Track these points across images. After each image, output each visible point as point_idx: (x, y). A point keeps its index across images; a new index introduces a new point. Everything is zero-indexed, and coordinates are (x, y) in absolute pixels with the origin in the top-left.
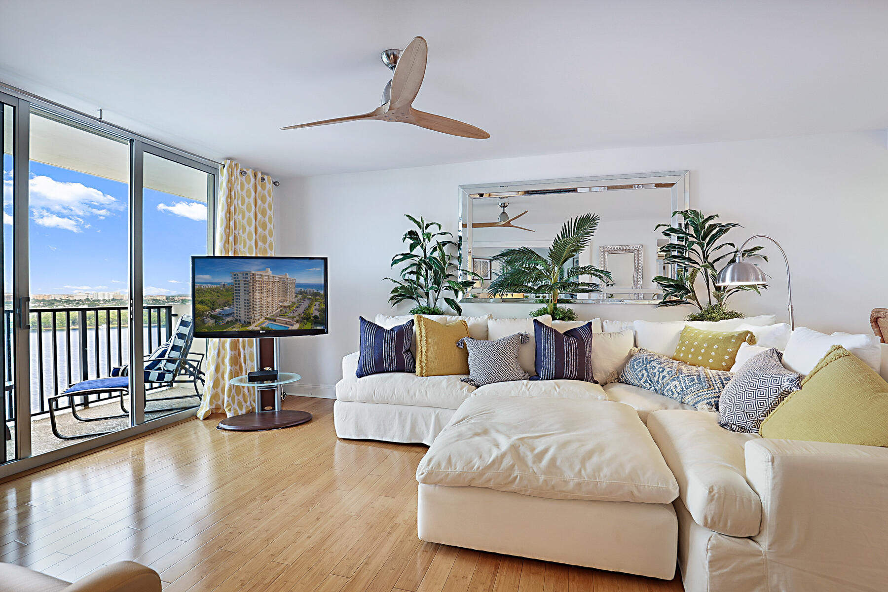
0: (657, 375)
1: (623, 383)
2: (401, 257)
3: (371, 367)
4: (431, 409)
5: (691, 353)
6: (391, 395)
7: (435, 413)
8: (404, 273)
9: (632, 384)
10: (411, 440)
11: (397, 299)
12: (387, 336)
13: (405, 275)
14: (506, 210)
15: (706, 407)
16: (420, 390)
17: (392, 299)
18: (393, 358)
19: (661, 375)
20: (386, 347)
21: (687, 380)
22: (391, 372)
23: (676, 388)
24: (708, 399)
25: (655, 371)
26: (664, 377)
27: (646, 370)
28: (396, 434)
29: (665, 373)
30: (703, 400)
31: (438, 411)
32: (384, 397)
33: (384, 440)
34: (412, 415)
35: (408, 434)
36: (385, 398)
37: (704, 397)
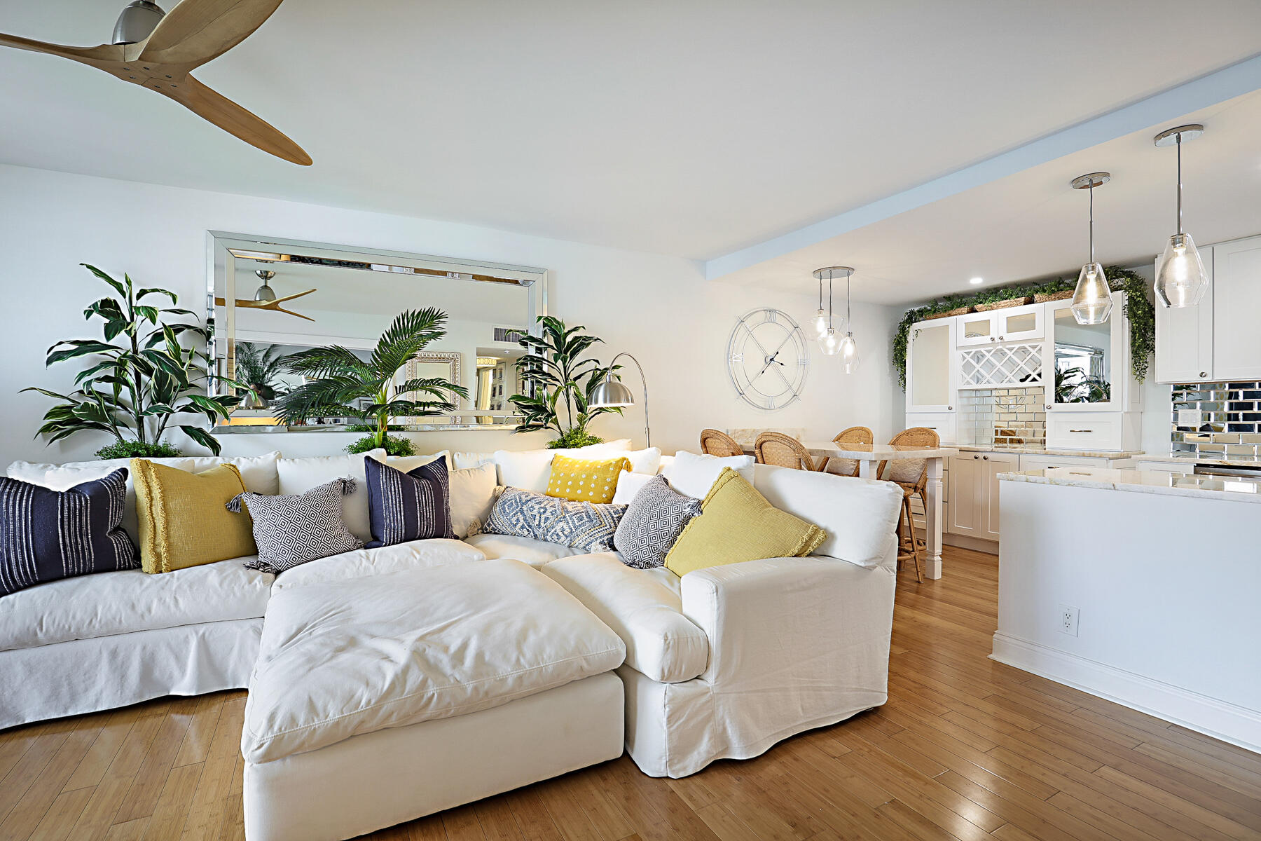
0: (537, 518)
1: (490, 533)
2: (74, 347)
3: (25, 572)
4: (187, 630)
5: (569, 487)
6: (87, 622)
7: (197, 633)
8: (86, 379)
9: (503, 533)
10: (141, 696)
11: (60, 429)
12: (66, 505)
13: (89, 383)
14: (270, 283)
15: (600, 547)
16: (160, 599)
17: (46, 429)
18: (86, 547)
19: (543, 517)
20: (66, 527)
21: (575, 519)
22: (79, 575)
23: (563, 530)
24: (600, 537)
25: (535, 512)
26: (547, 519)
27: (522, 512)
28: (104, 695)
29: (548, 514)
30: (596, 539)
31: (202, 629)
32: (70, 628)
33: (70, 713)
34: (144, 648)
35: (134, 687)
36: (72, 630)
37: (596, 536)
